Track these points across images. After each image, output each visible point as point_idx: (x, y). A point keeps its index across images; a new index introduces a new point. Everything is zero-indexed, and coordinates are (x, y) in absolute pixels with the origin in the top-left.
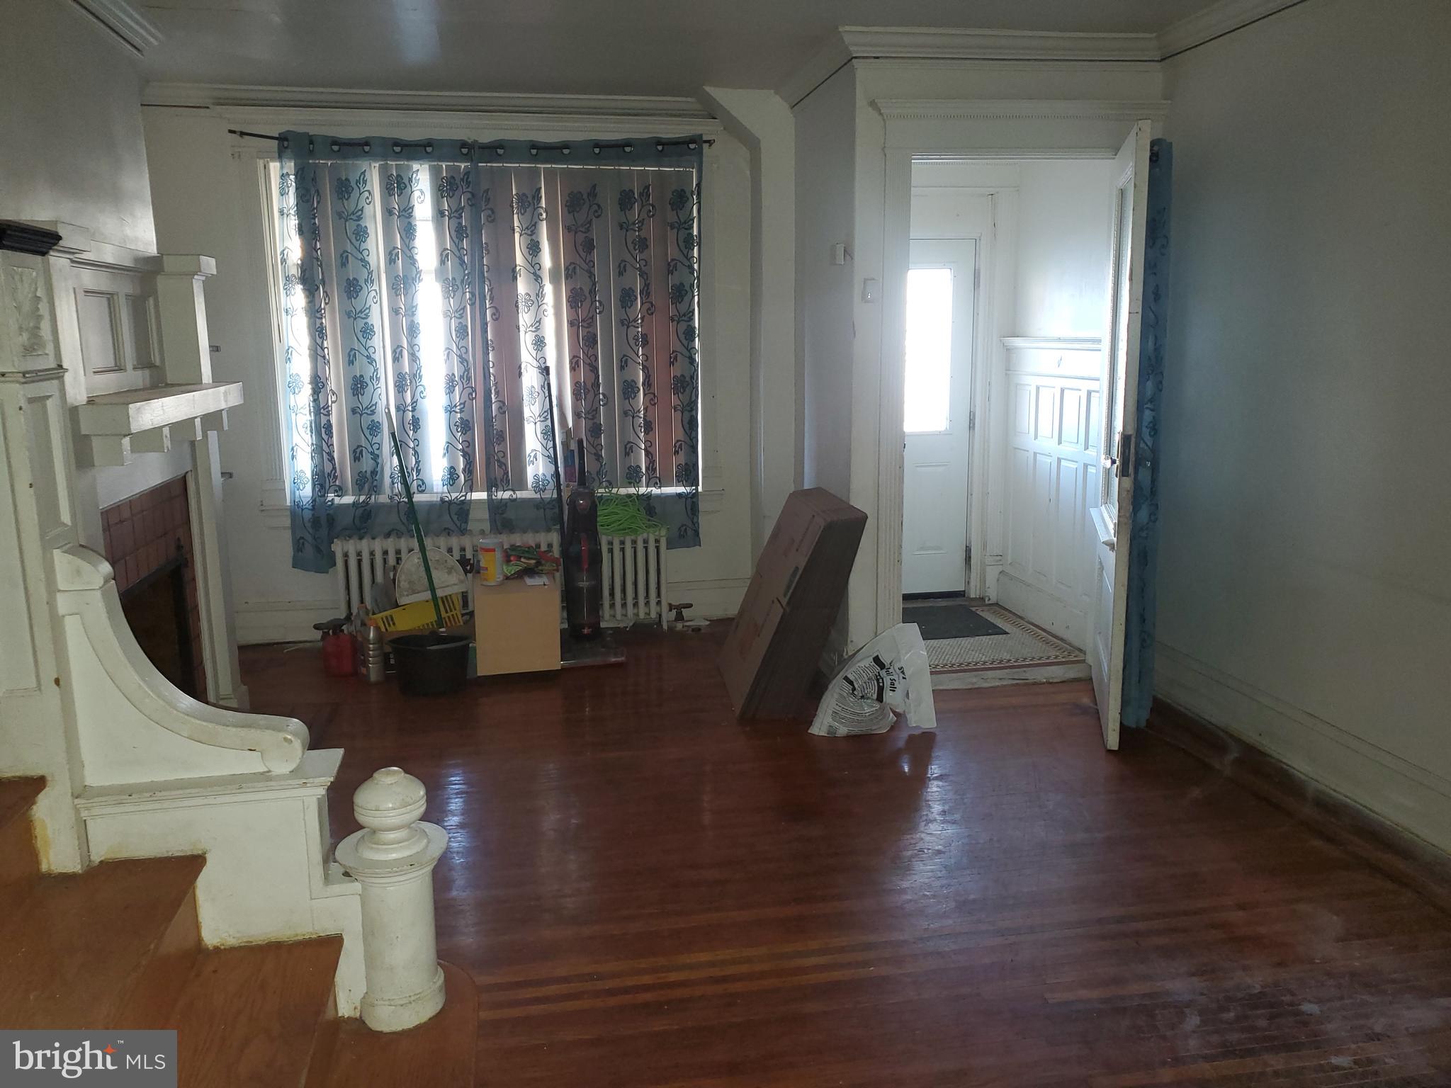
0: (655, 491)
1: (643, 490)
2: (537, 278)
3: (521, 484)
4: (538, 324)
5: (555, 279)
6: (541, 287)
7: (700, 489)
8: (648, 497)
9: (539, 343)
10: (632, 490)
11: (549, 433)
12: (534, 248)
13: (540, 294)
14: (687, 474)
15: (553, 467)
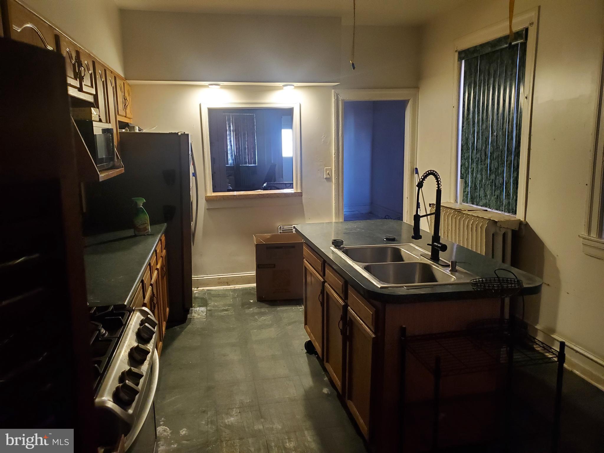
0: (249, 165)
1: (247, 165)
2: (230, 131)
3: (228, 164)
4: (230, 139)
5: (233, 131)
6: (231, 133)
7: (257, 165)
8: (248, 166)
9: (231, 141)
10: (246, 165)
11: (232, 156)
12: (230, 127)
13: (231, 134)
14: (255, 163)
15: (233, 161)
